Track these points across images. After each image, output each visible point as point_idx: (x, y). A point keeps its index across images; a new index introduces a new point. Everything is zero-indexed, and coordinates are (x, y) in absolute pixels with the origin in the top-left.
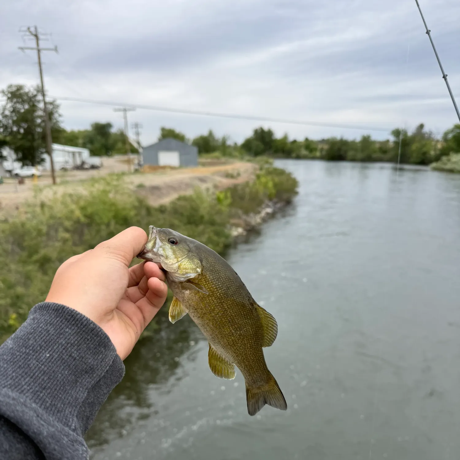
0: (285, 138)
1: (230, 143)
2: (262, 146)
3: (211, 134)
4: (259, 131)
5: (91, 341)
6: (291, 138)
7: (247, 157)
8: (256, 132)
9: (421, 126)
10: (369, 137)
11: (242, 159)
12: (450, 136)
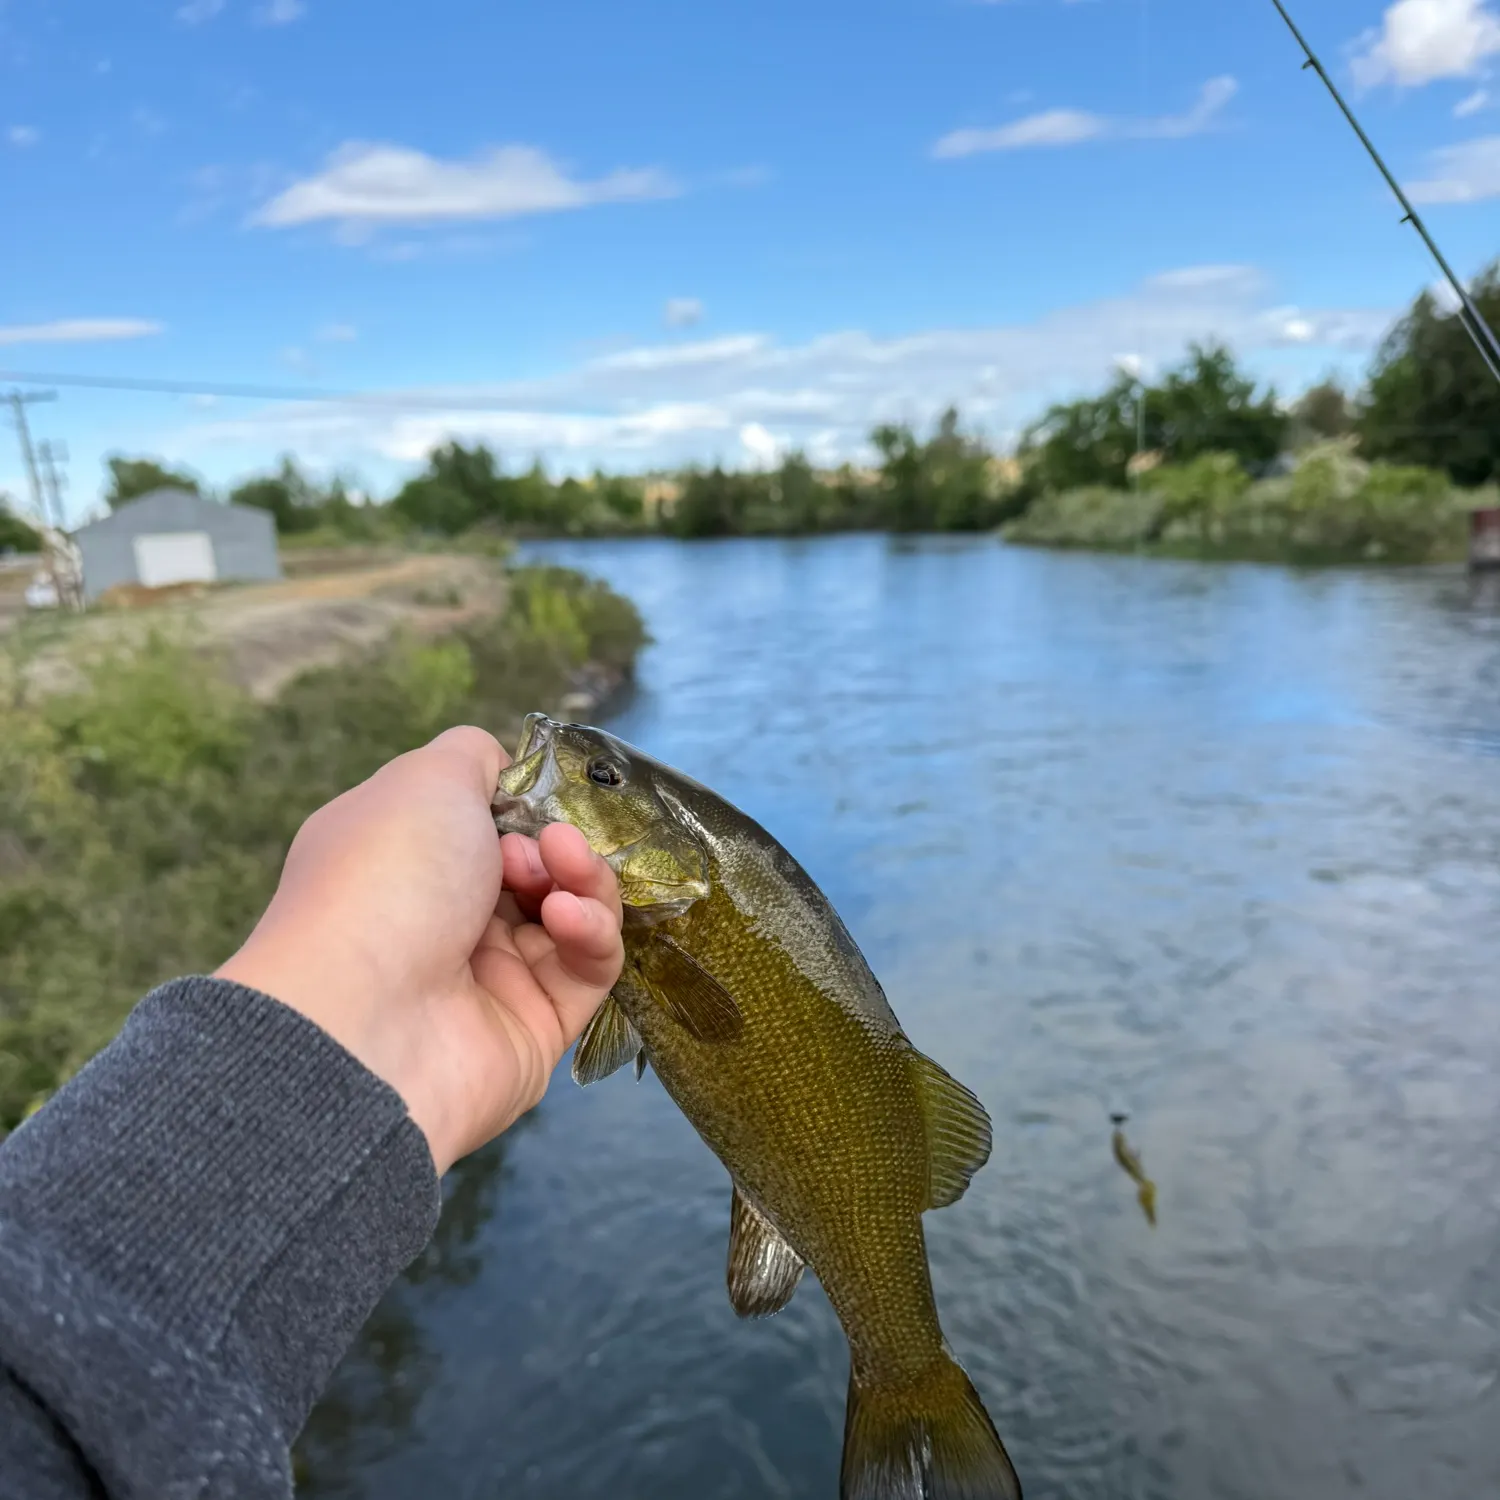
0: (537, 472)
1: (355, 498)
2: (464, 503)
3: (289, 471)
4: (448, 453)
5: (286, 1069)
6: (556, 476)
7: (427, 540)
8: (437, 458)
9: (951, 417)
10: (800, 457)
11: (411, 546)
12: (1042, 437)
